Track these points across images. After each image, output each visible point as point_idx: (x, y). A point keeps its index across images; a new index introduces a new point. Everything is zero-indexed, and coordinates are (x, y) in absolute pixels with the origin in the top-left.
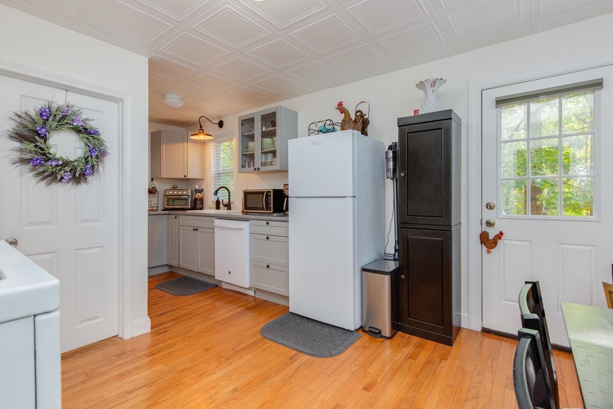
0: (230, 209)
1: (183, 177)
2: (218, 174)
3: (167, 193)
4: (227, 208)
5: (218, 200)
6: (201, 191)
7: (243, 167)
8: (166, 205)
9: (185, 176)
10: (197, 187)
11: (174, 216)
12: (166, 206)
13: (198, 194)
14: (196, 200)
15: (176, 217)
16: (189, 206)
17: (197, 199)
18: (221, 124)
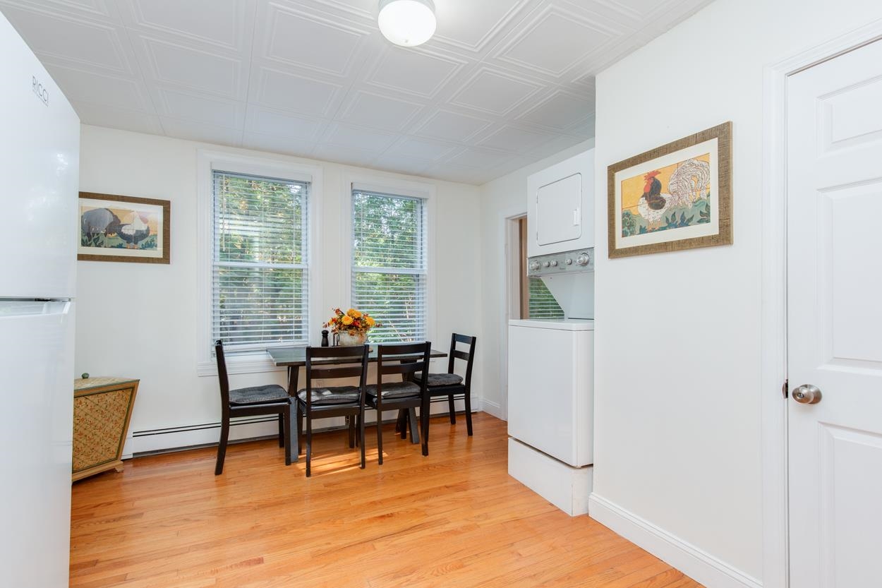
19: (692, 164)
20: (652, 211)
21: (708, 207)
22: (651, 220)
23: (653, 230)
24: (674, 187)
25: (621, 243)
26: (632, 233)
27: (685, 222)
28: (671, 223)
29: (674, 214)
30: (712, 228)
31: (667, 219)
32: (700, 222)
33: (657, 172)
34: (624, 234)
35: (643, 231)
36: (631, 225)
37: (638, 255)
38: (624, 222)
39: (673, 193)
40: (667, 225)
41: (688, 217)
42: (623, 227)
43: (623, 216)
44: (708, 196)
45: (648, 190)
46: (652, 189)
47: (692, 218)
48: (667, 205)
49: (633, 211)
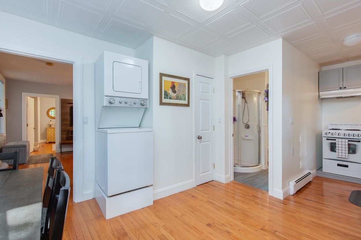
19: (182, 85)
20: (173, 93)
21: (185, 97)
22: (173, 96)
23: (173, 99)
24: (178, 89)
25: (164, 101)
26: (167, 98)
27: (181, 99)
28: (177, 98)
29: (178, 96)
30: (186, 102)
31: (177, 97)
32: (184, 100)
33: (174, 82)
34: (165, 98)
35: (170, 98)
36: (167, 96)
37: (170, 105)
38: (165, 94)
39: (178, 90)
40: (176, 98)
41: (181, 98)
42: (164, 96)
43: (165, 92)
44: (185, 94)
45: (172, 87)
46: (173, 86)
47: (182, 99)
48: (177, 93)
49: (167, 91)
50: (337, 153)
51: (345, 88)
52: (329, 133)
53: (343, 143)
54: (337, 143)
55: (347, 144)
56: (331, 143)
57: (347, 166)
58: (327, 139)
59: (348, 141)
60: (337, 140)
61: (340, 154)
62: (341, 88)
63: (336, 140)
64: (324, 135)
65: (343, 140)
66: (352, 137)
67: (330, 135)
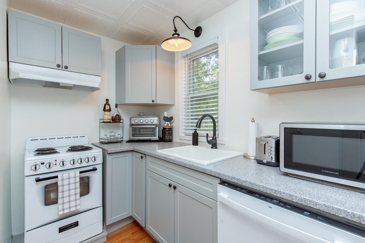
0: (216, 148)
1: (151, 102)
2: (191, 98)
3: (133, 122)
4: (211, 146)
5: (195, 132)
6: (170, 119)
7: (260, 78)
8: (131, 136)
9: (153, 101)
10: (166, 114)
11: (140, 155)
12: (132, 138)
13: (167, 123)
14: (164, 129)
15: (142, 157)
16: (156, 138)
17: (166, 129)
18: (198, 32)
50: (60, 207)
51: (66, 67)
52: (43, 164)
53: (72, 181)
54: (60, 183)
55: (78, 180)
56: (46, 187)
57: (76, 224)
58: (38, 180)
59: (81, 172)
60: (59, 175)
61: (67, 206)
62: (59, 66)
63: (57, 177)
64: (28, 171)
65: (72, 173)
66: (84, 164)
67: (43, 169)
